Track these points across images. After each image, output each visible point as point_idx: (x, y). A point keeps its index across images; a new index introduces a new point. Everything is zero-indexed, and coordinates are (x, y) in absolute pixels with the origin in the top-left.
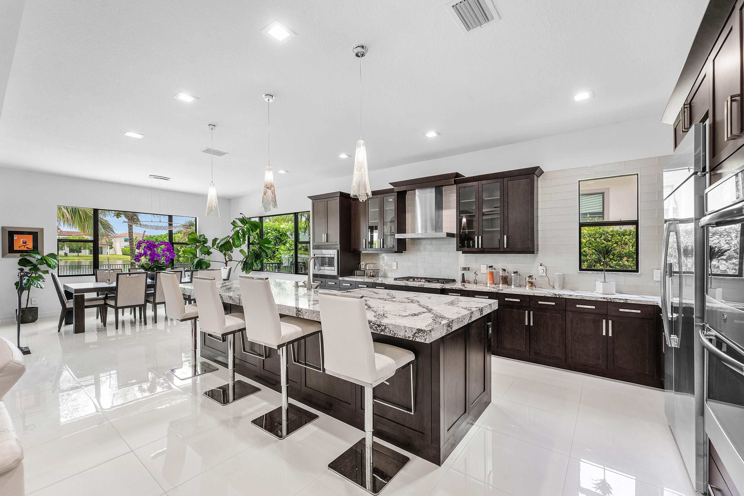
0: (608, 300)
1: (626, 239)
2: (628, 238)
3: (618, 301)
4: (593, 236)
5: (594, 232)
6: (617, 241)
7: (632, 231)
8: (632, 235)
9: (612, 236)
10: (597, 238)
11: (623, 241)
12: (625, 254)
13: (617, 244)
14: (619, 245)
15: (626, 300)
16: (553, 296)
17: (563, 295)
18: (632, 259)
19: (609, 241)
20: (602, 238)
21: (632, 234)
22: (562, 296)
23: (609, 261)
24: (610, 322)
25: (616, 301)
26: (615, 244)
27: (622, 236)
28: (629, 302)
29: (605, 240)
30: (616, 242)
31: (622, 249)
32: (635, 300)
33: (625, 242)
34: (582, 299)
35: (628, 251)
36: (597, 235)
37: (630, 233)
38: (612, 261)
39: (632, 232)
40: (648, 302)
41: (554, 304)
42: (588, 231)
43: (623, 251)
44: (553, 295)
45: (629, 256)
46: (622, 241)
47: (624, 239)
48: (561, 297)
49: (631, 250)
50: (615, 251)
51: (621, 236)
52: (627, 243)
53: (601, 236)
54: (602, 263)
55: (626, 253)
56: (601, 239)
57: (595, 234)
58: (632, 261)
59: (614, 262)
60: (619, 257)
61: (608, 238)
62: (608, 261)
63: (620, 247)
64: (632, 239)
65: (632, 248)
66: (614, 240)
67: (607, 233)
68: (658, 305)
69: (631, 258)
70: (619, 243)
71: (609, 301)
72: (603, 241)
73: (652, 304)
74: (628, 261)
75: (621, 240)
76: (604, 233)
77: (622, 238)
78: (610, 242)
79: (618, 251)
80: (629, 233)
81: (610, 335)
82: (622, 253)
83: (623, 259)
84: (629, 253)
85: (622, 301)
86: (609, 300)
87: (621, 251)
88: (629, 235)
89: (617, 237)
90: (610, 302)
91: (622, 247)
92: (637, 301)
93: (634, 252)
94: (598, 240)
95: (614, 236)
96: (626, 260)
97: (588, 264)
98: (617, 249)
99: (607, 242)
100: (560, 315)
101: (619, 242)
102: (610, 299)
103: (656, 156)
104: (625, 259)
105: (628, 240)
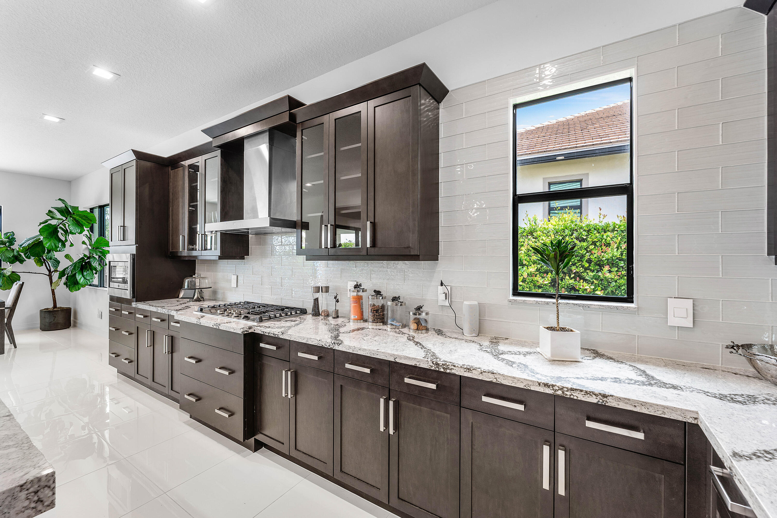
0: (556, 390)
1: (609, 238)
2: (611, 235)
3: (581, 397)
4: (561, 233)
5: (563, 228)
6: (595, 240)
7: (617, 225)
8: (616, 231)
9: (588, 233)
10: (566, 236)
11: (604, 240)
12: (606, 261)
13: (595, 245)
14: (597, 246)
15: (605, 396)
16: (432, 367)
17: (453, 367)
18: (616, 269)
19: (583, 240)
20: (574, 235)
21: (616, 229)
22: (451, 369)
23: (583, 272)
24: (561, 454)
25: (575, 398)
26: (591, 245)
27: (603, 233)
28: (612, 403)
29: (577, 238)
30: (593, 242)
31: (602, 252)
32: (629, 400)
33: (606, 242)
34: (494, 381)
35: (611, 255)
36: (566, 231)
37: (614, 228)
38: (588, 271)
39: (617, 227)
40: (666, 410)
41: (433, 386)
42: (555, 226)
43: (604, 255)
44: (432, 364)
45: (613, 264)
46: (602, 240)
47: (605, 237)
48: (448, 371)
49: (615, 254)
50: (592, 255)
51: (601, 232)
52: (609, 244)
53: (572, 234)
54: (573, 276)
55: (608, 260)
56: (572, 237)
57: (564, 229)
58: (617, 271)
59: (591, 274)
60: (599, 265)
61: (583, 236)
62: (581, 271)
63: (599, 250)
64: (616, 237)
65: (617, 251)
66: (590, 238)
67: (581, 228)
68: (697, 425)
69: (615, 267)
70: (598, 244)
71: (558, 396)
72: (575, 240)
73: (680, 419)
74: (610, 271)
75: (601, 238)
76: (576, 228)
77: (603, 236)
78: (584, 242)
79: (595, 256)
80: (612, 227)
81: (562, 491)
82: (603, 259)
83: (604, 269)
84: (612, 259)
85: (593, 400)
86: (560, 393)
87: (601, 256)
88: (613, 230)
89: (595, 234)
90: (562, 398)
91: (602, 249)
92: (635, 403)
93: (619, 258)
94: (567, 238)
95: (591, 233)
96: (608, 270)
97: (553, 276)
98: (595, 253)
99: (580, 241)
100: (449, 416)
101: (597, 242)
102: (562, 389)
103: (674, 24)
104: (606, 268)
105: (611, 239)
